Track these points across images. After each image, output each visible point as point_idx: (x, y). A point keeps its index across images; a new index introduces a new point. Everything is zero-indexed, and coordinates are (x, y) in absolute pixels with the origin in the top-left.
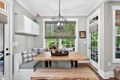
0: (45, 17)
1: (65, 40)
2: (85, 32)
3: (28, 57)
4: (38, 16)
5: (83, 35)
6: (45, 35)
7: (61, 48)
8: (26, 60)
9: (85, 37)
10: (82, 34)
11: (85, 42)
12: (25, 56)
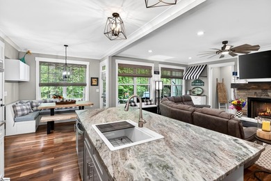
0: (39, 55)
1: (71, 88)
2: (97, 78)
3: (23, 110)
4: (28, 52)
5: (95, 83)
6: (40, 81)
7: (66, 97)
8: (20, 113)
9: (97, 85)
10: (94, 81)
11: (97, 90)
12: (18, 108)
